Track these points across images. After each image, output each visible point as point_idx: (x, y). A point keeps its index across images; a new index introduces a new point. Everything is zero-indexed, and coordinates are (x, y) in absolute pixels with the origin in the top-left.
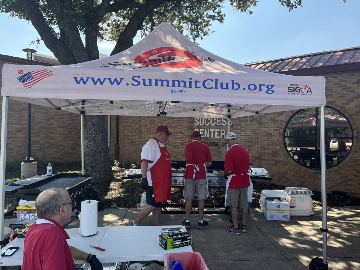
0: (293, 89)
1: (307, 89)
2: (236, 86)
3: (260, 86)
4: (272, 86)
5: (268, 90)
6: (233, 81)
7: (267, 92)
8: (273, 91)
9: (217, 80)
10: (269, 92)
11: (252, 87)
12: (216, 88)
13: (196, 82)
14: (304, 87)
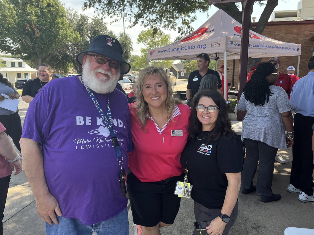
0: (212, 45)
1: (218, 44)
2: (194, 47)
3: (201, 45)
4: (205, 45)
5: (204, 47)
6: (193, 45)
7: (203, 48)
8: (206, 47)
9: (188, 46)
10: (204, 48)
11: (199, 47)
12: (188, 49)
13: (183, 48)
14: (217, 43)
